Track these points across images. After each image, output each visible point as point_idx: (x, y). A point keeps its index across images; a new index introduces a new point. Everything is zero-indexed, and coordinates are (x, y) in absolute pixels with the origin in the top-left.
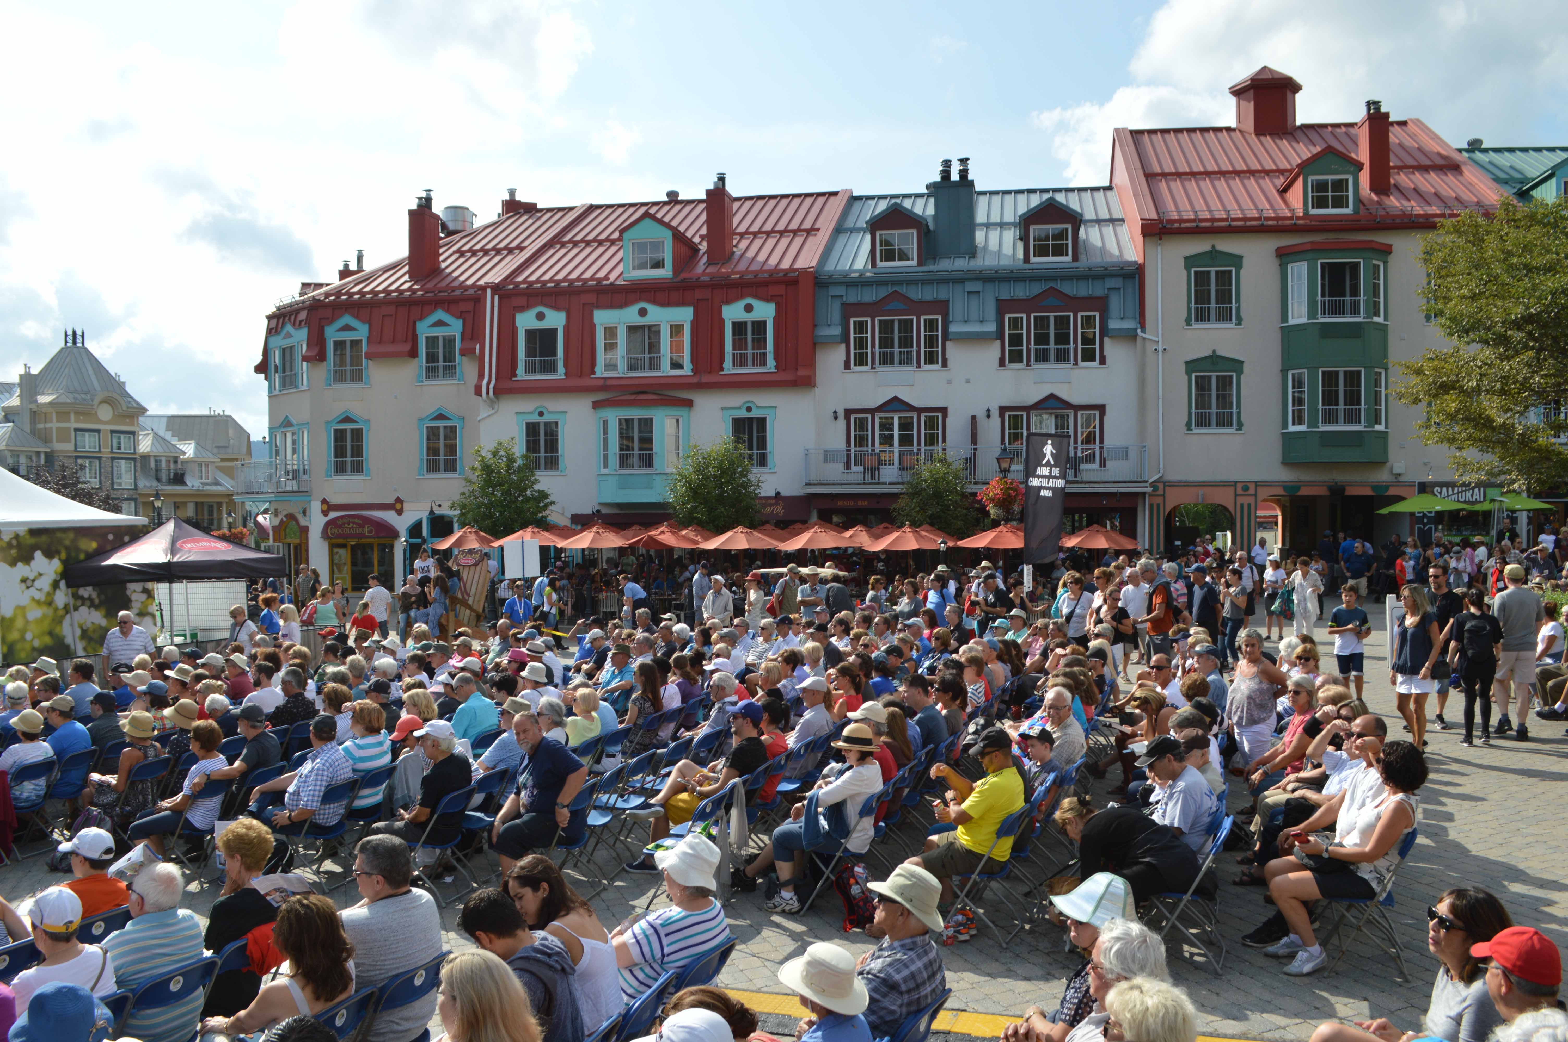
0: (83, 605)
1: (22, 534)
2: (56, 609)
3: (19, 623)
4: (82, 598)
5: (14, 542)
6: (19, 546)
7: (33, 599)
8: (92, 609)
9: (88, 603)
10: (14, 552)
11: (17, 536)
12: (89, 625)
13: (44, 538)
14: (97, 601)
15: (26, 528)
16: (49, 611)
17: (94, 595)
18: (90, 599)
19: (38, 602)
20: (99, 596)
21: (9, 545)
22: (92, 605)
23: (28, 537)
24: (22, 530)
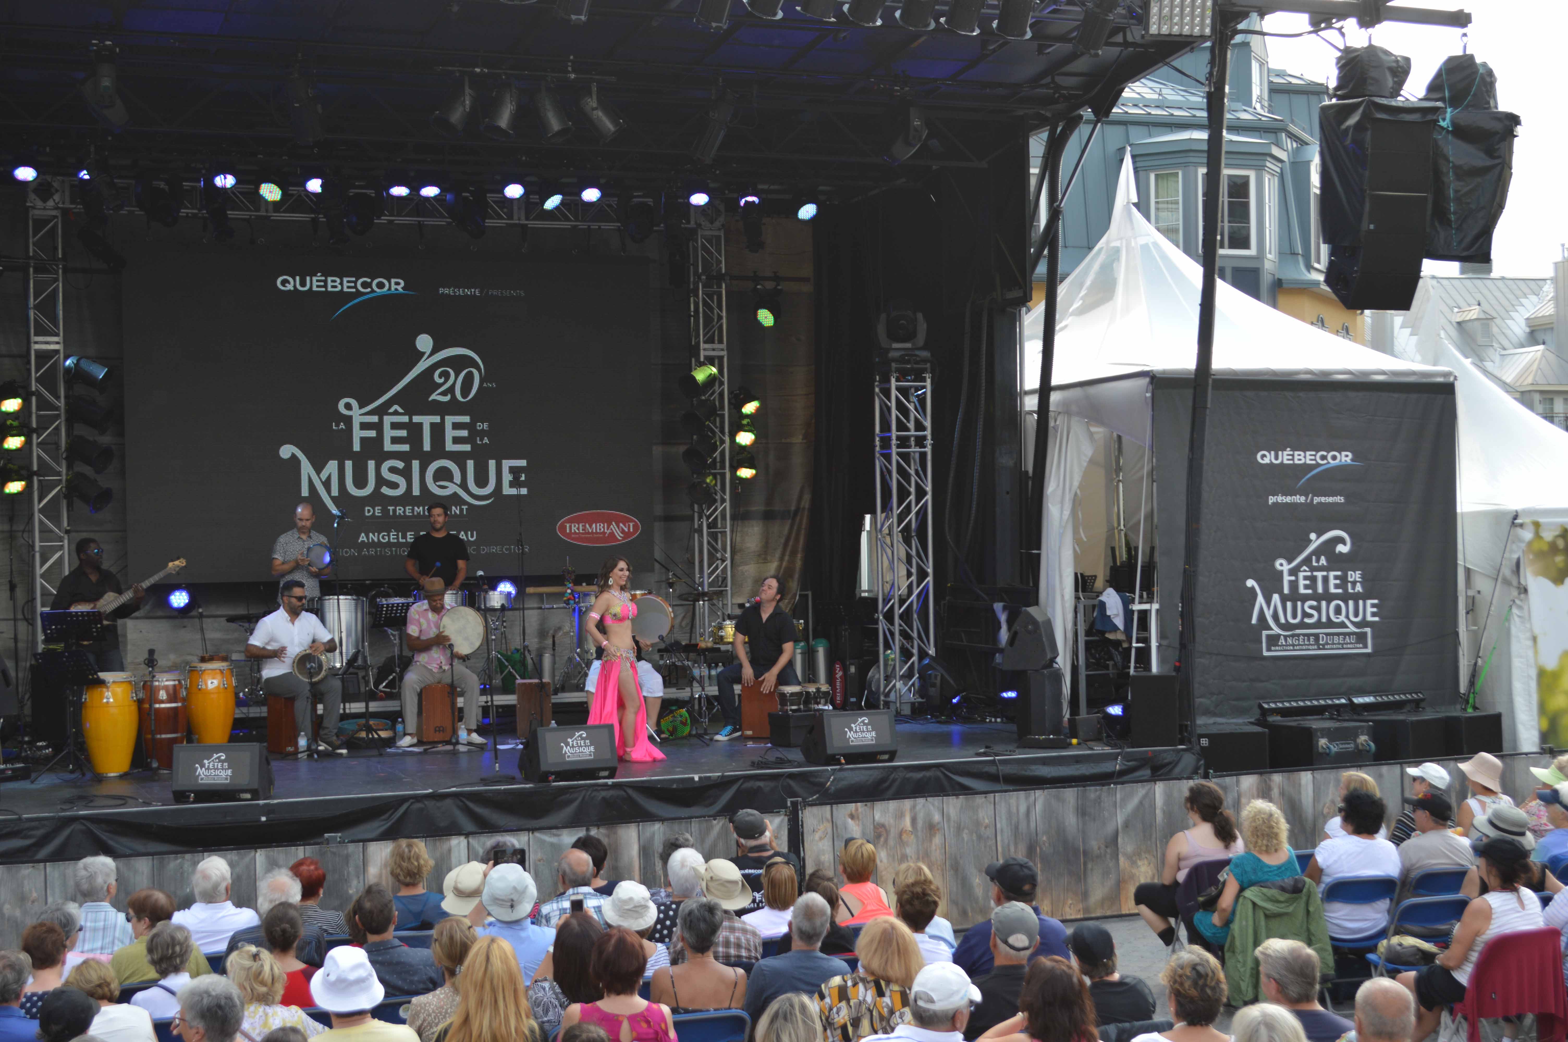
10: (1559, 560)
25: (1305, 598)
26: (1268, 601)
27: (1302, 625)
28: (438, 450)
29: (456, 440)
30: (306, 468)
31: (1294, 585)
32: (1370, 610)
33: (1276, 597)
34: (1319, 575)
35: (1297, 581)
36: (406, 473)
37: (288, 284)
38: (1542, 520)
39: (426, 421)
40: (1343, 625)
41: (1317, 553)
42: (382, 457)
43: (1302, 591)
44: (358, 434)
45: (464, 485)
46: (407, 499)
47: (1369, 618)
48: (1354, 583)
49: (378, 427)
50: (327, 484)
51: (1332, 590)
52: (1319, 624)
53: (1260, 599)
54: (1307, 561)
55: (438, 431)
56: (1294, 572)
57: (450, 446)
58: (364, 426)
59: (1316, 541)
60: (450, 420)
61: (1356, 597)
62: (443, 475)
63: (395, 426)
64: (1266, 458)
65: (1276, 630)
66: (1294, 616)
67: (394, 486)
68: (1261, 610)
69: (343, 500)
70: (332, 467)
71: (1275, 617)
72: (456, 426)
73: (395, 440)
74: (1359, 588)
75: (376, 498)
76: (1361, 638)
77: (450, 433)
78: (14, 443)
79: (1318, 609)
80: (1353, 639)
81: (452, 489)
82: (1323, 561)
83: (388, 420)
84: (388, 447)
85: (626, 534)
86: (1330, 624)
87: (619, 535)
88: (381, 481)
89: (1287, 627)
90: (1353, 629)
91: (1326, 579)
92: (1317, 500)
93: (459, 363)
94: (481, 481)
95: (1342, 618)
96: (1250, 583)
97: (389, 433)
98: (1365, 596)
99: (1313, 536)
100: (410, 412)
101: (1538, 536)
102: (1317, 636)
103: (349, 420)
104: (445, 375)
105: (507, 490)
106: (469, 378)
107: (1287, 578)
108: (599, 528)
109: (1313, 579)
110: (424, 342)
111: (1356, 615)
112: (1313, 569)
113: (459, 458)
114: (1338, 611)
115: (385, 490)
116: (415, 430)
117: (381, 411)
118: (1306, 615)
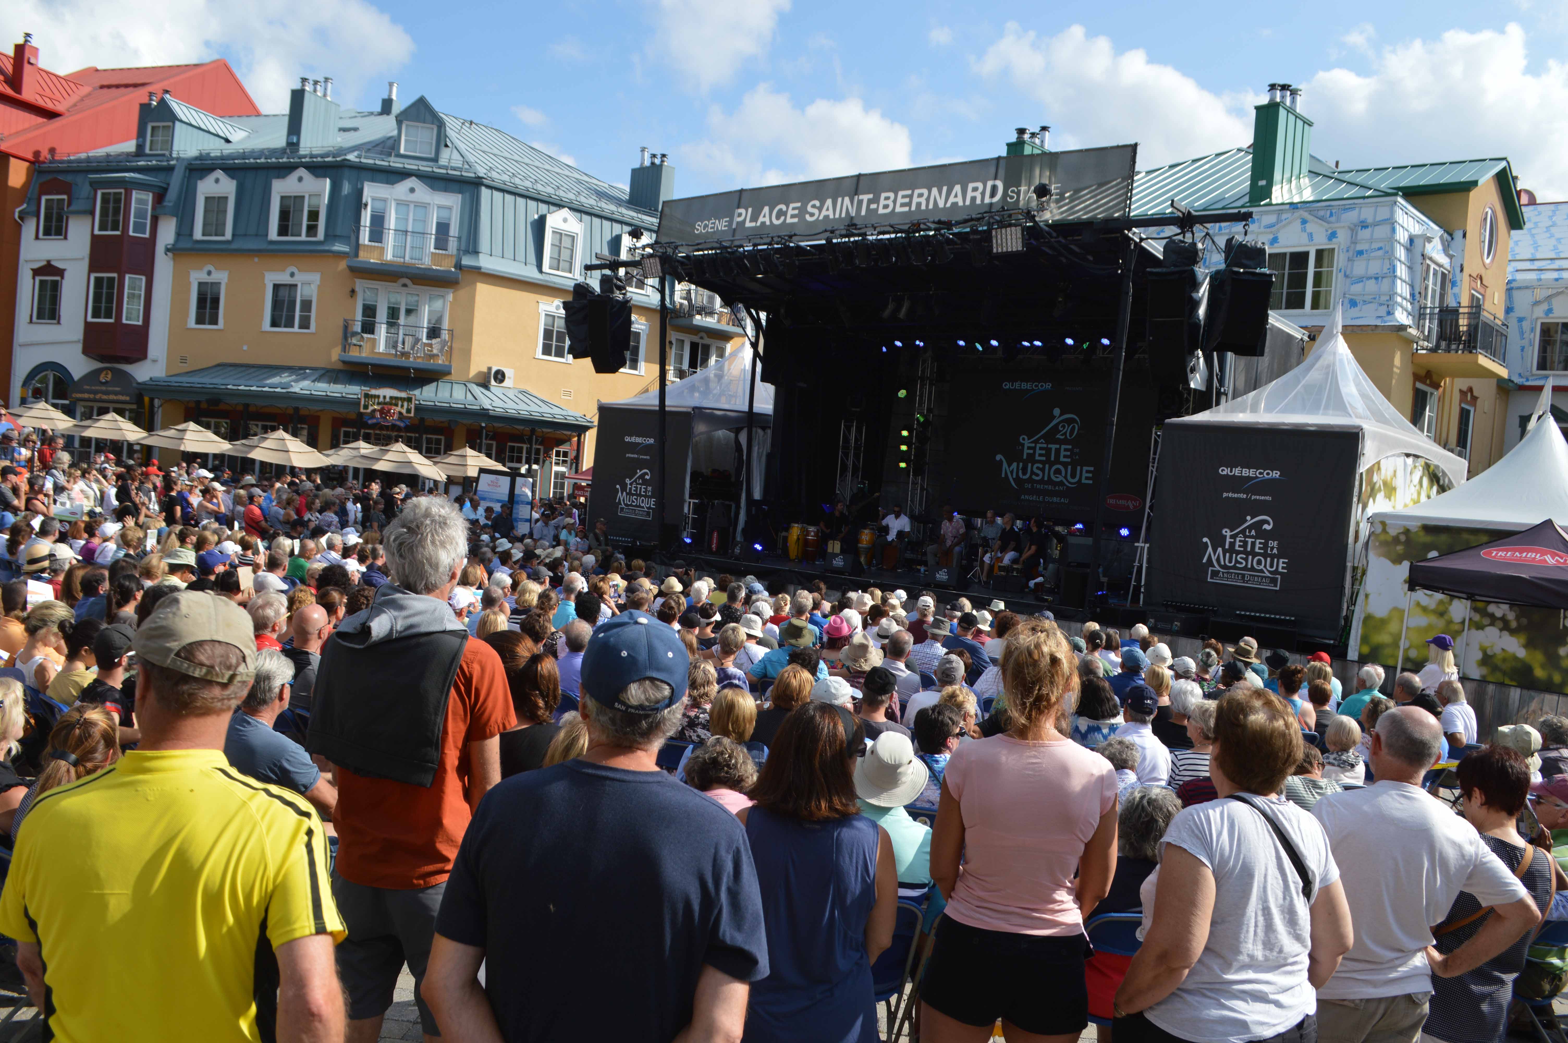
0: (1492, 624)
1: (1414, 530)
2: (1450, 622)
3: (1393, 627)
4: (1492, 616)
5: (1403, 538)
6: (1408, 542)
7: (1418, 604)
8: (1506, 634)
9: (1500, 624)
10: (1400, 548)
11: (1407, 532)
12: (1497, 650)
13: (1444, 538)
14: (1514, 624)
15: (1419, 524)
16: (1441, 623)
17: (1511, 616)
18: (1503, 619)
19: (1425, 609)
20: (1517, 618)
21: (1396, 540)
22: (1505, 626)
23: (1422, 534)
24: (1414, 526)
25: (1238, 553)
26: (1215, 552)
27: (1234, 567)
28: (1057, 461)
29: (1065, 456)
30: (1005, 465)
31: (1232, 544)
32: (1281, 565)
33: (1220, 550)
34: (1250, 540)
35: (1234, 542)
36: (1043, 470)
37: (1007, 386)
38: (1388, 522)
39: (1054, 447)
40: (1261, 571)
41: (1250, 527)
42: (1034, 462)
43: (1237, 548)
44: (1026, 451)
45: (1066, 477)
46: (1042, 481)
47: (1280, 570)
48: (1272, 548)
49: (1034, 449)
50: (1012, 472)
51: (1257, 550)
52: (1245, 568)
53: (1210, 549)
54: (1243, 532)
55: (1058, 451)
56: (1233, 537)
57: (1062, 459)
58: (1029, 448)
59: (1250, 520)
60: (1063, 447)
61: (1273, 557)
62: (1058, 472)
63: (1041, 449)
64: (1224, 471)
65: (1218, 568)
66: (1230, 562)
67: (1037, 475)
68: (1210, 555)
69: (1018, 480)
70: (1015, 465)
71: (1218, 560)
72: (1066, 450)
73: (1040, 455)
74: (1275, 551)
75: (1030, 480)
76: (1274, 581)
77: (1063, 453)
78: (904, 448)
79: (1246, 560)
80: (1268, 581)
81: (1060, 478)
82: (1253, 533)
83: (1038, 446)
84: (1037, 458)
85: (1135, 507)
86: (1253, 569)
87: (1131, 507)
88: (1033, 473)
89: (1225, 567)
90: (1268, 574)
91: (1253, 544)
92: (1253, 497)
93: (1069, 421)
94: (1073, 476)
95: (1262, 567)
96: (1205, 540)
97: (1038, 452)
98: (1279, 557)
99: (1248, 518)
100: (1047, 443)
101: (1384, 530)
102: (1243, 575)
103: (1023, 445)
104: (1064, 427)
105: (1084, 481)
106: (1073, 429)
107: (1228, 540)
108: (1122, 502)
109: (1245, 543)
110: (1057, 411)
111: (1272, 566)
112: (1245, 537)
113: (1065, 465)
114: (1259, 562)
115: (1034, 477)
116: (1048, 450)
117: (1036, 442)
118: (1237, 562)
